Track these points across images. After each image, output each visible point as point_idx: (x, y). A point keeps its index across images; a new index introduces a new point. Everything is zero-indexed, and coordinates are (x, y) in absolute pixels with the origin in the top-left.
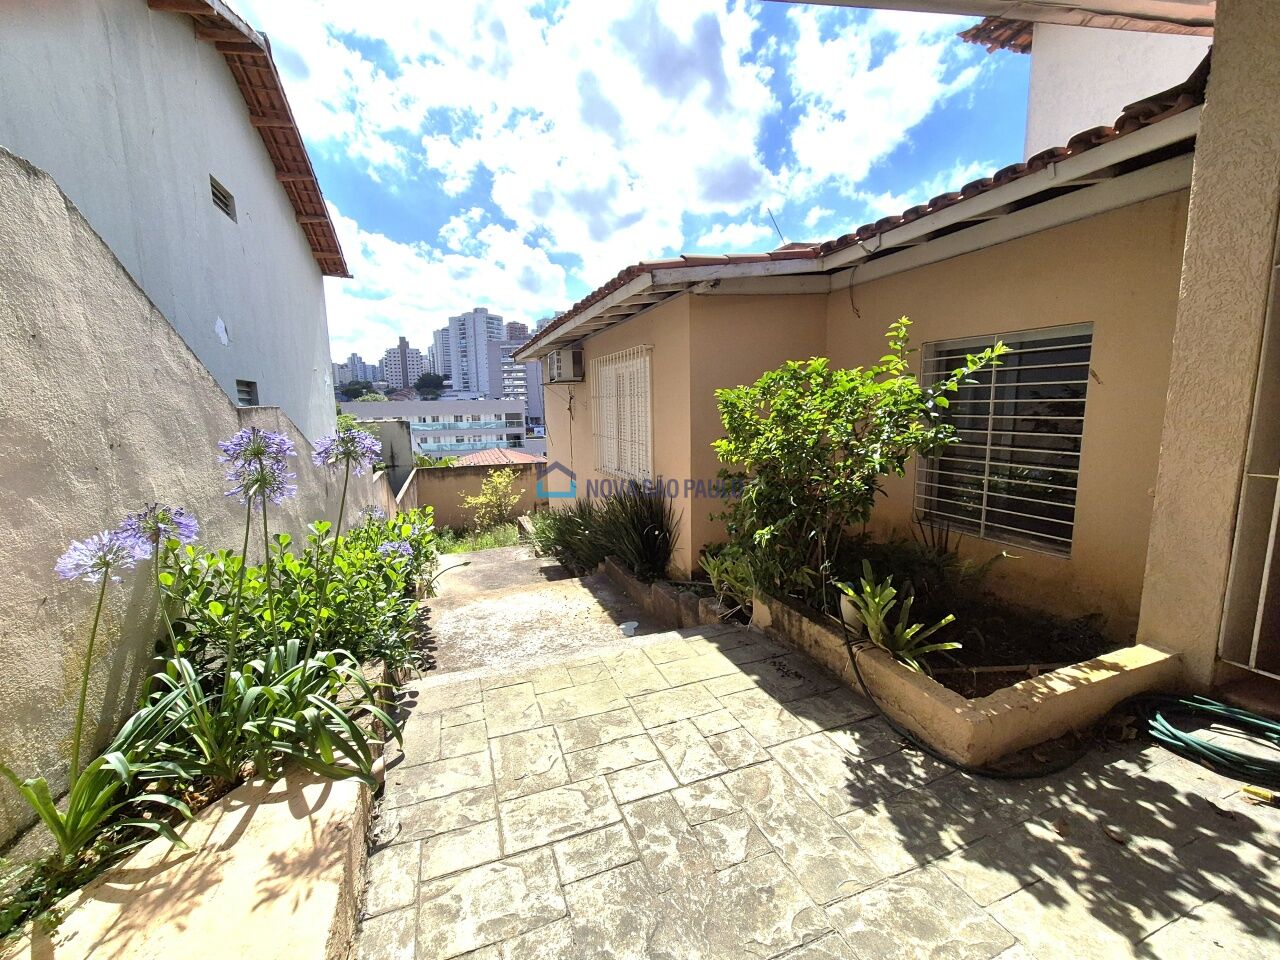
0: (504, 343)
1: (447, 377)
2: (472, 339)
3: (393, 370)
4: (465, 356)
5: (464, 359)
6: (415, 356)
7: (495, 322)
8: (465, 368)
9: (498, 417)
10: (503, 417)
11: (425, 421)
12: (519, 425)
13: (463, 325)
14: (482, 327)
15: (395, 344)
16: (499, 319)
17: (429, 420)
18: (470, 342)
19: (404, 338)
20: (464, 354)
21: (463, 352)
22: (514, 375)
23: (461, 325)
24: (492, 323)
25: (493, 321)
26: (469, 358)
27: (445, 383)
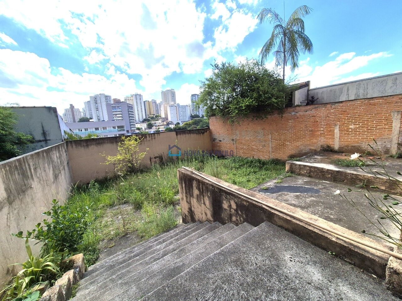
0: (112, 104)
1: (91, 119)
2: (100, 104)
3: (69, 117)
4: (98, 110)
5: (97, 111)
6: (77, 111)
7: (108, 98)
8: (98, 115)
9: (114, 128)
10: (117, 128)
11: (81, 131)
12: (124, 130)
13: (96, 99)
14: (103, 100)
15: (68, 107)
16: (110, 97)
17: (83, 131)
18: (99, 105)
19: (72, 105)
20: (97, 109)
21: (96, 109)
22: (118, 116)
23: (95, 99)
24: (107, 98)
25: (107, 97)
26: (99, 111)
27: (90, 120)
